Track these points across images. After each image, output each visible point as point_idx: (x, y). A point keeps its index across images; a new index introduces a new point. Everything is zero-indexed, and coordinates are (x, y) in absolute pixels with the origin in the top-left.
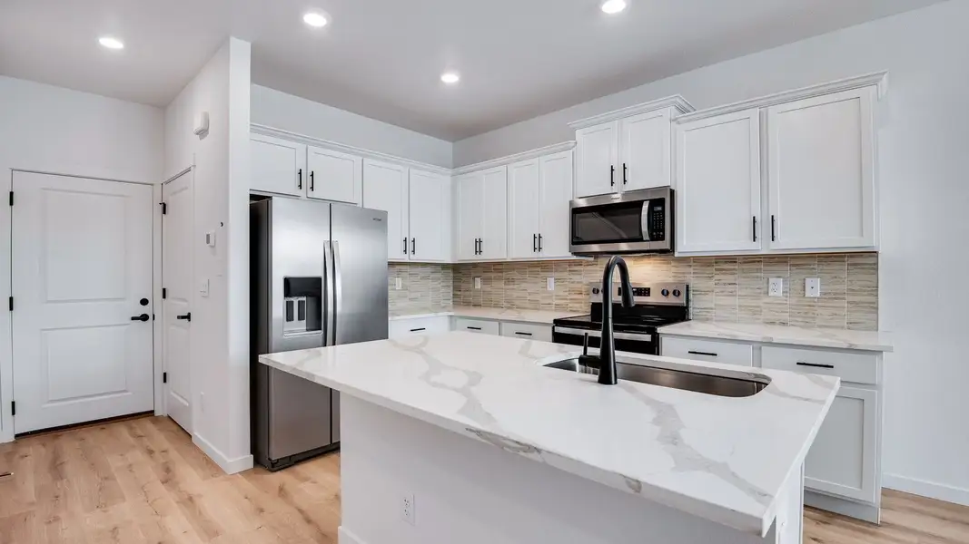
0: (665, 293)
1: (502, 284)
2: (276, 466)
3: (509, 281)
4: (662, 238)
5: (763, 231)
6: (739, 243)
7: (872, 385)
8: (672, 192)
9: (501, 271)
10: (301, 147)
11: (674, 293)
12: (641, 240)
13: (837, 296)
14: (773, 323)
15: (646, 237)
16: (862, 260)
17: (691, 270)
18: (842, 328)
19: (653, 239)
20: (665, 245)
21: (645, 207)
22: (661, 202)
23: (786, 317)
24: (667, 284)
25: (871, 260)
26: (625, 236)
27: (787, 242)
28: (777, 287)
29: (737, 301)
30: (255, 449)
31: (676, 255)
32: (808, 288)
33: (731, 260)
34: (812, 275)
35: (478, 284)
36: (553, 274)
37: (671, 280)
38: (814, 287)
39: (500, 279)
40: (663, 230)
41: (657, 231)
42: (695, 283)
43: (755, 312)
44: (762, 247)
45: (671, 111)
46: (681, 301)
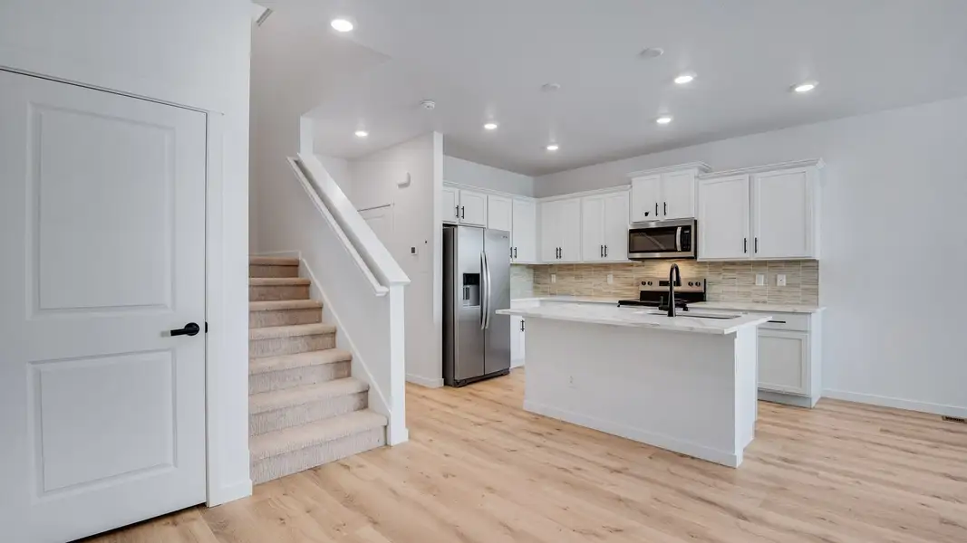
0: (691, 284)
1: (572, 279)
2: (458, 384)
3: (577, 277)
4: (689, 250)
5: (750, 247)
6: (736, 254)
7: (806, 331)
8: (696, 221)
9: (572, 270)
10: (457, 190)
11: (696, 284)
12: (676, 251)
13: (797, 286)
14: (757, 302)
15: (679, 249)
16: (809, 265)
17: (707, 269)
18: (798, 304)
19: (683, 250)
20: (691, 254)
21: (679, 230)
22: (688, 228)
23: (766, 298)
24: (691, 279)
25: (815, 264)
26: (663, 248)
27: (765, 253)
28: (761, 280)
29: (736, 289)
30: (444, 376)
31: (698, 260)
32: (779, 281)
33: (733, 263)
34: (780, 273)
35: (554, 279)
36: (612, 272)
37: (694, 276)
38: (782, 280)
39: (571, 275)
40: (690, 245)
41: (686, 246)
42: (710, 277)
43: (748, 294)
44: (750, 256)
45: (696, 171)
46: (701, 289)
